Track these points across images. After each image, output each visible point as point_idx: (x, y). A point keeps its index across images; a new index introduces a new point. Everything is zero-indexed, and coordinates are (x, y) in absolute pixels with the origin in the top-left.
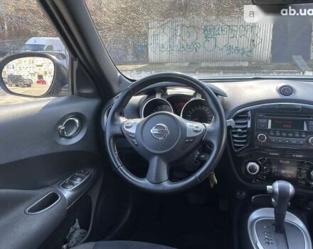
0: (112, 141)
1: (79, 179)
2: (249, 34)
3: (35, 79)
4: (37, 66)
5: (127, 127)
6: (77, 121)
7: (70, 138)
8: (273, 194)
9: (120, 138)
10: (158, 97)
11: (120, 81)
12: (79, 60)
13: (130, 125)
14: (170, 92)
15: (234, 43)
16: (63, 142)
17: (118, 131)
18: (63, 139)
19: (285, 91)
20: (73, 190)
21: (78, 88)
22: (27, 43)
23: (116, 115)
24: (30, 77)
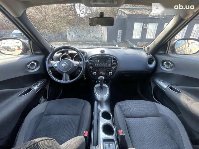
0: (49, 69)
1: (40, 83)
2: (100, 33)
3: (16, 48)
4: (16, 43)
5: (54, 64)
6: (35, 63)
7: (33, 69)
8: (99, 80)
9: (52, 68)
10: (65, 54)
11: (52, 49)
12: (32, 41)
13: (55, 64)
14: (70, 52)
15: (96, 35)
16: (30, 71)
17: (50, 66)
18: (30, 70)
19: (102, 51)
20: (38, 87)
21: (34, 51)
22: (13, 32)
23: (49, 60)
24: (14, 47)
